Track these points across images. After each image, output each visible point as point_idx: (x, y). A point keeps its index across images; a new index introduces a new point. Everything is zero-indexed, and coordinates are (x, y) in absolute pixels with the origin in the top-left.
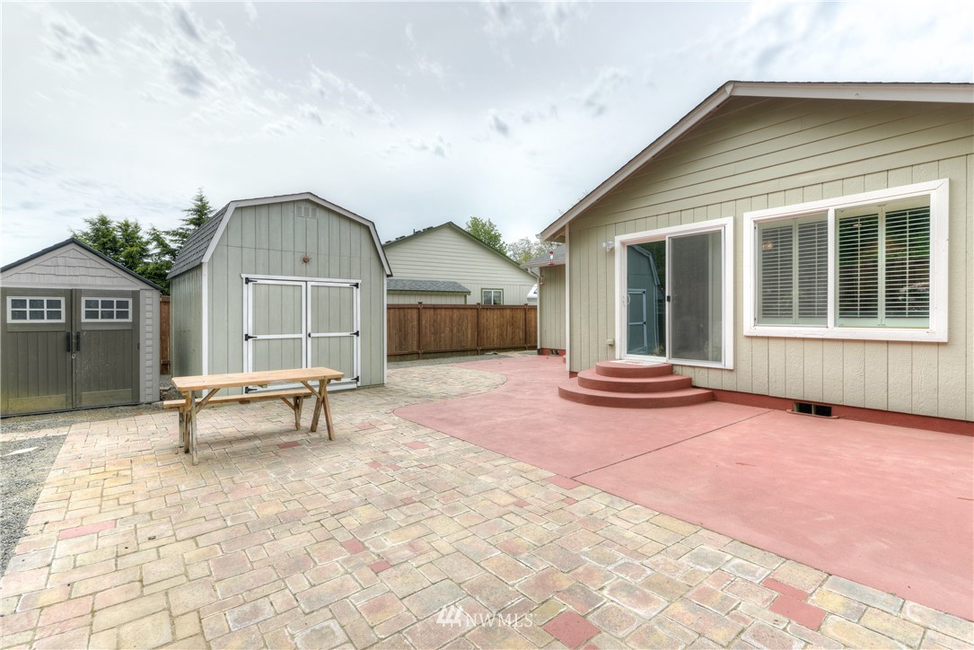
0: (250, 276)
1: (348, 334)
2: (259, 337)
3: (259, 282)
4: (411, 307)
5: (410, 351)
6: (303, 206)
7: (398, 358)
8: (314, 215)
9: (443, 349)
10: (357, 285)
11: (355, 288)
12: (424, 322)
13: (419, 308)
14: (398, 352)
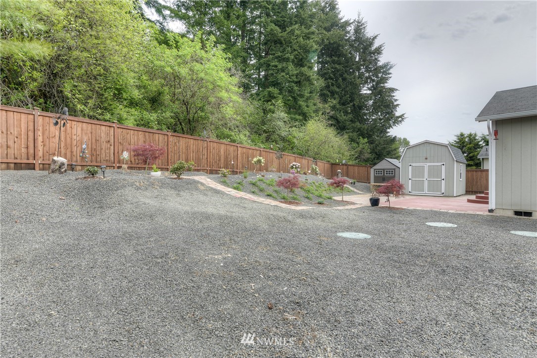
0: (410, 164)
1: (440, 179)
2: (413, 179)
3: (413, 165)
6: (426, 144)
8: (429, 146)
10: (443, 165)
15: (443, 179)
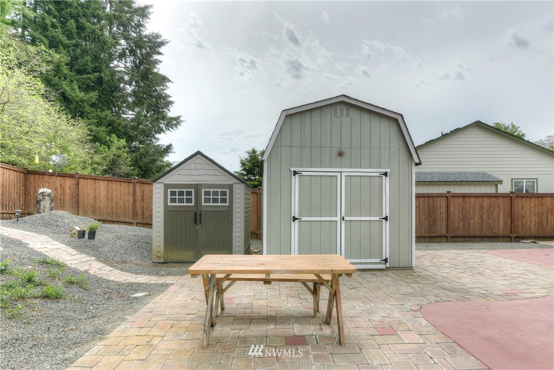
0: (297, 169)
1: (377, 219)
2: (304, 219)
3: (304, 173)
4: (439, 196)
5: (439, 234)
6: (339, 108)
7: (427, 239)
8: (348, 115)
9: (472, 233)
10: (386, 174)
11: (384, 176)
12: (452, 209)
13: (448, 197)
14: (428, 235)
15: (386, 219)
